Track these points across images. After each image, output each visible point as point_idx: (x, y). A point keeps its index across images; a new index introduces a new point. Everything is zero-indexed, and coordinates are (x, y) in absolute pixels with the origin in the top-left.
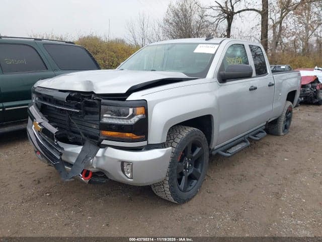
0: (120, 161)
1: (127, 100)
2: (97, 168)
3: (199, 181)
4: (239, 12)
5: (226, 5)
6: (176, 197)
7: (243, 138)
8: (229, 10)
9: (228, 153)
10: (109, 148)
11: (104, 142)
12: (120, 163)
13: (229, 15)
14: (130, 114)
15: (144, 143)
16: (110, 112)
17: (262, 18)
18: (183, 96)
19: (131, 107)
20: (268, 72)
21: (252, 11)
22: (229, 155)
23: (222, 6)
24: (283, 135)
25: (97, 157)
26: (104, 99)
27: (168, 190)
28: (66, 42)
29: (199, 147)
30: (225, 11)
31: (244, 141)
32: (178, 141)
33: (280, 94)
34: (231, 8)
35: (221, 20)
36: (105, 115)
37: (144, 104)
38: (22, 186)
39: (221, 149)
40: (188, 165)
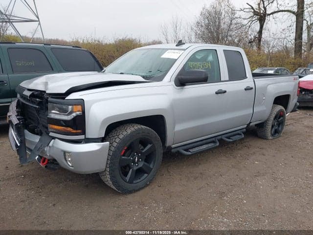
0: (62, 151)
1: (66, 99)
2: (49, 156)
3: (150, 175)
4: (272, 13)
5: (259, 7)
6: (119, 187)
7: (214, 139)
8: (262, 12)
9: (190, 152)
10: (57, 140)
11: (51, 134)
12: (63, 152)
13: (261, 16)
14: (69, 111)
15: (82, 137)
16: (57, 109)
17: (297, 19)
18: (128, 97)
19: (70, 105)
20: (247, 76)
21: (286, 12)
22: (190, 153)
23: (254, 8)
24: (271, 139)
25: (50, 147)
26: (52, 98)
27: (109, 179)
28: (73, 47)
29: (150, 144)
30: (255, 13)
31: (214, 142)
32: (121, 136)
33: (264, 98)
34: (263, 9)
35: (254, 22)
36: (53, 111)
37: (81, 102)
38: (7, 168)
39: (183, 147)
40: (136, 159)
